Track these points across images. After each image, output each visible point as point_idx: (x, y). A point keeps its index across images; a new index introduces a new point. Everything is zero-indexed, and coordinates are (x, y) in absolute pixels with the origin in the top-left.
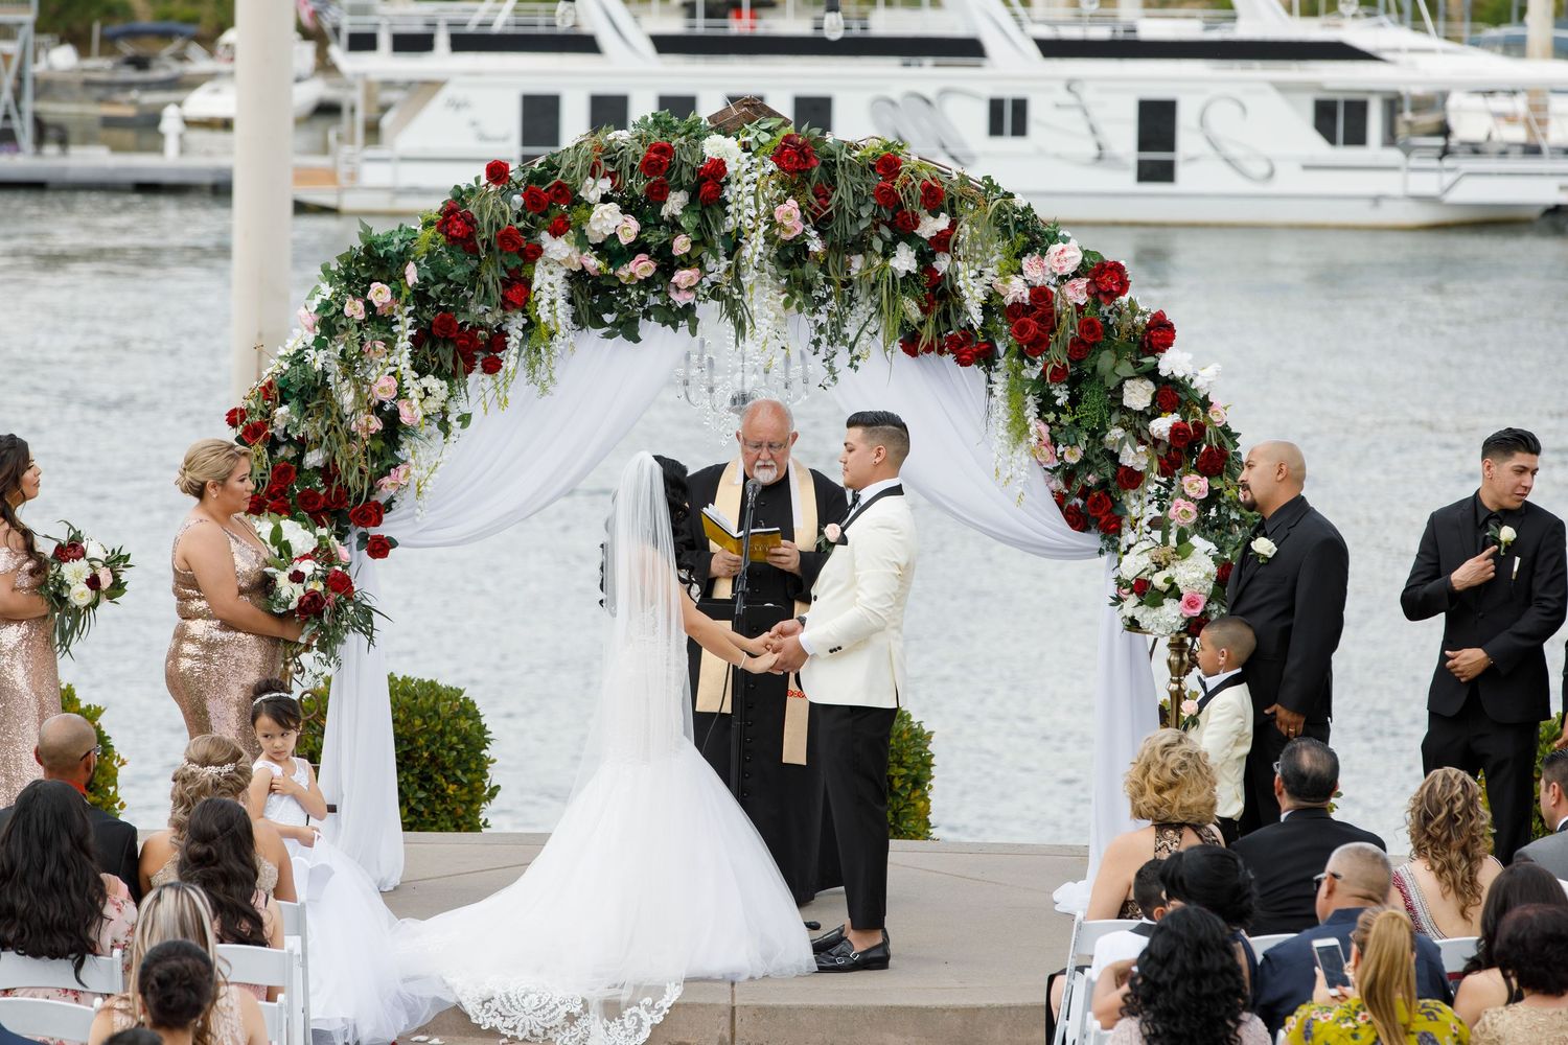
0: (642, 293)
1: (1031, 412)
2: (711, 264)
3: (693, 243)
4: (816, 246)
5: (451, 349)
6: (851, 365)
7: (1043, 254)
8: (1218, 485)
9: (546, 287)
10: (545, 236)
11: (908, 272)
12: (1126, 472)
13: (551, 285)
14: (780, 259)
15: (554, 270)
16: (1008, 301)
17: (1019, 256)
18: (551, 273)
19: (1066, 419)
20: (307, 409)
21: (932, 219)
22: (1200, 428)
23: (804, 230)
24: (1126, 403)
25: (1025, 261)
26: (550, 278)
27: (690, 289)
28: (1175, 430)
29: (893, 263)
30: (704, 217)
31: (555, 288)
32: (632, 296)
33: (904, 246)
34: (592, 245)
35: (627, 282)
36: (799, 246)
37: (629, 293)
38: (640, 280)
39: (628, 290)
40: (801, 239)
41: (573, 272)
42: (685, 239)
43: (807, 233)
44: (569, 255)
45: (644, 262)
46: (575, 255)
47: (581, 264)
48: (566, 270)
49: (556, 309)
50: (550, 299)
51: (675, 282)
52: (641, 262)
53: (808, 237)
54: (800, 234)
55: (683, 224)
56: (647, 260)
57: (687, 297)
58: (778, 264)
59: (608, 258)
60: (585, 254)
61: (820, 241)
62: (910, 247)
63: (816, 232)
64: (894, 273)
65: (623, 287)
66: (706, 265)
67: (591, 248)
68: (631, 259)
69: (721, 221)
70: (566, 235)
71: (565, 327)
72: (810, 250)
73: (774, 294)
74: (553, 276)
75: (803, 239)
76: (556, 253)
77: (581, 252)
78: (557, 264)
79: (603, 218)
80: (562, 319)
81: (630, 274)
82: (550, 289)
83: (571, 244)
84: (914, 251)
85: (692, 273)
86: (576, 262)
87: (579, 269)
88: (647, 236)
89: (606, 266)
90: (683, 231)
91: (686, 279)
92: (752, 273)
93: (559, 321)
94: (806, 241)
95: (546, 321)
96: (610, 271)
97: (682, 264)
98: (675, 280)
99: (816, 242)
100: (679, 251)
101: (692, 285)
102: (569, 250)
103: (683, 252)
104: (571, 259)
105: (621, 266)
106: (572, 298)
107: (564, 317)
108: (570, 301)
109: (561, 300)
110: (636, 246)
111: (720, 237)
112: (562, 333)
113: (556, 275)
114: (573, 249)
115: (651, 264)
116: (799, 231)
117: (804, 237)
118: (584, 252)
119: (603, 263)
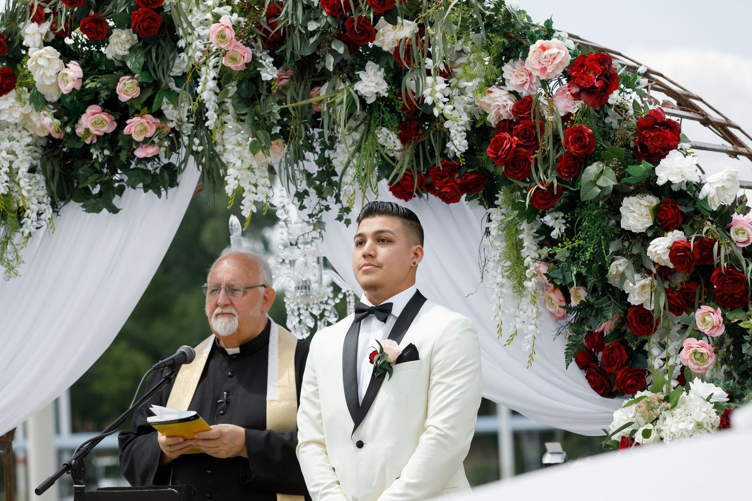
0: (106, 152)
1: (530, 250)
2: (169, 110)
3: (142, 86)
4: (269, 73)
6: (340, 218)
7: (525, 57)
8: (734, 317)
11: (378, 96)
12: (635, 312)
13: (11, 152)
14: (240, 96)
15: (16, 134)
16: (492, 120)
17: (499, 62)
18: (11, 139)
19: (561, 253)
21: (390, 26)
22: (705, 245)
23: (254, 57)
24: (624, 225)
25: (507, 68)
27: (148, 141)
28: (675, 250)
29: (358, 86)
30: (148, 54)
31: (16, 155)
32: (94, 157)
33: (371, 66)
34: (51, 103)
35: (88, 142)
36: (251, 75)
37: (91, 154)
38: (98, 137)
39: (92, 150)
40: (252, 67)
41: (40, 137)
42: (131, 81)
43: (260, 61)
44: (26, 117)
45: (97, 115)
46: (34, 117)
47: (43, 126)
48: (31, 135)
49: (20, 179)
50: (10, 167)
51: (127, 134)
52: (94, 114)
53: (261, 65)
54: (250, 61)
55: (129, 64)
56: (98, 111)
57: (150, 151)
58: (239, 102)
59: (67, 116)
60: (42, 113)
61: (275, 68)
62: (378, 66)
63: (272, 59)
64: (362, 99)
65: (87, 147)
66: (165, 112)
67: (51, 107)
68: (84, 112)
69: (174, 59)
70: (13, 93)
71: (39, 203)
72: (263, 79)
73: (239, 139)
74: (14, 142)
75: (255, 68)
76: (11, 114)
77: (37, 111)
78: (20, 128)
79: (38, 66)
80: (29, 191)
81: (87, 130)
82: (9, 156)
83: (25, 103)
84: (383, 70)
85: (143, 120)
86: (38, 125)
87: (47, 134)
88: (92, 81)
89: (64, 125)
90: (128, 72)
91: (139, 128)
92: (211, 115)
93: (24, 193)
94: (258, 69)
95: (6, 193)
96: (68, 129)
97: (137, 113)
98: (126, 131)
99: (269, 69)
100: (125, 96)
101: (148, 135)
102: (21, 110)
103: (129, 98)
104: (31, 121)
105: (76, 122)
106: (37, 166)
107: (30, 188)
108: (32, 170)
109: (24, 169)
110: (87, 98)
111: (174, 77)
112: (35, 207)
113: (18, 141)
114: (29, 108)
115: (104, 116)
116: (248, 58)
117: (257, 65)
118: (40, 111)
119: (61, 122)
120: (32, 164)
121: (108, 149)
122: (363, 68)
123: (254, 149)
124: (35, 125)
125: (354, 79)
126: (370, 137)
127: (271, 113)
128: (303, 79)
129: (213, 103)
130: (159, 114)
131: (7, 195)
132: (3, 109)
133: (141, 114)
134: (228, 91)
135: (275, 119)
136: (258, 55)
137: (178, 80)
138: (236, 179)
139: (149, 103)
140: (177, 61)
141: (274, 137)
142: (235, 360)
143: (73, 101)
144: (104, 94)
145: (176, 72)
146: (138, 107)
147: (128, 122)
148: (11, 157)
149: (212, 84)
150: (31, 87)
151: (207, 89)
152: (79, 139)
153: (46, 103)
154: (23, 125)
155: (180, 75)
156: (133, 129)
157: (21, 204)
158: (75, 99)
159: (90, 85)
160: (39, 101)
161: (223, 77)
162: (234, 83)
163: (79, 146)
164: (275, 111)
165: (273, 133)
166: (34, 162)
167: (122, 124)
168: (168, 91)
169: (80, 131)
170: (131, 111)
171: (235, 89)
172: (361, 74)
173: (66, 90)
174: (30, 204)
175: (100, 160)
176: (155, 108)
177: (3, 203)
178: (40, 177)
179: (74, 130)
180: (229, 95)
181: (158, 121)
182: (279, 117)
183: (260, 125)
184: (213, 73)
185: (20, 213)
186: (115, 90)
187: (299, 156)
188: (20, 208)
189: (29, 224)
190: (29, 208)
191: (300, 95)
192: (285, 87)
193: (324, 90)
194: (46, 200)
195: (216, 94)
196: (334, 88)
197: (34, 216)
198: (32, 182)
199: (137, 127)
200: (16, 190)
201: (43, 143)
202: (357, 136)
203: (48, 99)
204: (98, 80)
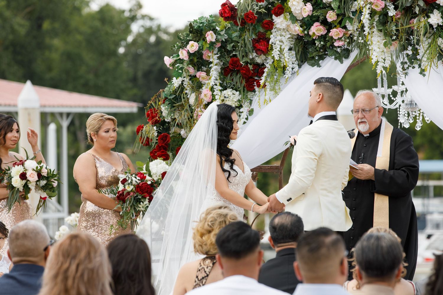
0: (322, 43)
2: (349, 26)
3: (338, 15)
4: (392, 13)
5: (239, 76)
9: (278, 42)
10: (274, 17)
11: (438, 25)
13: (281, 41)
14: (380, 22)
15: (283, 33)
18: (281, 35)
20: (174, 107)
23: (386, 5)
26: (279, 38)
27: (340, 39)
29: (430, 20)
30: (340, 2)
31: (283, 43)
32: (317, 45)
33: (436, 11)
34: (299, 20)
35: (314, 38)
36: (384, 13)
37: (316, 43)
38: (319, 36)
39: (316, 42)
40: (385, 10)
41: (295, 35)
42: (333, 13)
43: (388, 7)
44: (288, 26)
45: (318, 27)
46: (292, 26)
47: (295, 31)
48: (290, 34)
49: (284, 53)
50: (280, 48)
51: (330, 35)
52: (317, 26)
53: (389, 9)
54: (384, 7)
55: (332, 5)
56: (319, 25)
57: (340, 43)
58: (379, 24)
59: (306, 26)
60: (295, 24)
61: (395, 11)
62: (439, 12)
63: (394, 7)
64: (431, 26)
65: (314, 40)
66: (347, 27)
67: (299, 22)
68: (312, 25)
69: (352, 4)
70: (283, 15)
71: (293, 64)
72: (389, 15)
73: (379, 39)
74: (283, 37)
75: (386, 10)
76: (281, 25)
77: (293, 24)
78: (285, 31)
79: (293, 5)
80: (288, 59)
81: (314, 33)
82: (280, 43)
83: (288, 20)
84: (440, 13)
85: (338, 30)
86: (293, 30)
87: (297, 34)
88: (316, 12)
89: (305, 30)
90: (332, 9)
91: (336, 33)
92: (367, 29)
93: (286, 59)
94: (387, 11)
95: (278, 59)
96: (306, 32)
97: (335, 26)
98: (330, 34)
99: (392, 11)
100: (330, 19)
101: (340, 37)
102: (286, 23)
103: (332, 20)
104: (290, 28)
105: (309, 29)
106: (293, 47)
107: (289, 57)
108: (290, 49)
109: (287, 49)
110: (314, 19)
111: (352, 12)
112: (291, 66)
113: (284, 36)
114: (290, 22)
115: (321, 27)
116: (383, 6)
117: (387, 9)
118: (294, 24)
119: (303, 29)
120: (290, 46)
121: (323, 42)
122: (432, 12)
123: (385, 45)
124: (292, 30)
125: (428, 17)
126: (434, 42)
127: (392, 30)
128: (407, 16)
129: (367, 24)
130: (345, 27)
131: (279, 60)
132: (278, 23)
133: (337, 27)
134: (375, 19)
135: (394, 33)
136: (388, 4)
137: (354, 13)
138: (376, 57)
139: (340, 23)
140: (354, 5)
141: (393, 40)
142: (368, 139)
143: (308, 20)
144: (321, 18)
145: (353, 9)
146: (336, 24)
147: (331, 30)
148: (281, 43)
149: (368, 16)
150: (291, 13)
151: (365, 18)
152: (310, 36)
153: (297, 20)
154: (287, 30)
155: (355, 11)
156: (333, 34)
157: (285, 64)
158: (309, 19)
159: (315, 14)
160: (294, 19)
161: (373, 13)
162: (377, 16)
163: (310, 39)
164: (394, 29)
165: (393, 39)
166: (291, 46)
167: (329, 31)
168: (349, 17)
169: (311, 33)
170: (333, 26)
171: (378, 18)
172: (431, 15)
173: (305, 16)
174: (289, 64)
175: (319, 46)
176: (343, 25)
177: (277, 64)
178: (293, 52)
179: (308, 32)
180: (375, 21)
181: (344, 30)
182: (395, 32)
183: (387, 34)
184: (368, 11)
185: (284, 68)
186: (326, 16)
187: (404, 48)
188: (284, 66)
189: (288, 73)
190: (288, 66)
191: (405, 22)
192: (399, 19)
193: (415, 21)
194: (297, 62)
195: (370, 20)
196: (419, 21)
197: (291, 69)
198: (290, 55)
199: (335, 33)
200: (283, 58)
201: (296, 37)
202: (430, 41)
203: (298, 19)
204: (319, 12)
